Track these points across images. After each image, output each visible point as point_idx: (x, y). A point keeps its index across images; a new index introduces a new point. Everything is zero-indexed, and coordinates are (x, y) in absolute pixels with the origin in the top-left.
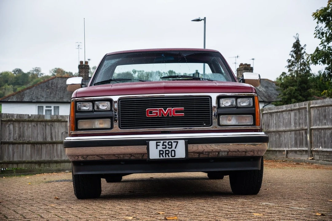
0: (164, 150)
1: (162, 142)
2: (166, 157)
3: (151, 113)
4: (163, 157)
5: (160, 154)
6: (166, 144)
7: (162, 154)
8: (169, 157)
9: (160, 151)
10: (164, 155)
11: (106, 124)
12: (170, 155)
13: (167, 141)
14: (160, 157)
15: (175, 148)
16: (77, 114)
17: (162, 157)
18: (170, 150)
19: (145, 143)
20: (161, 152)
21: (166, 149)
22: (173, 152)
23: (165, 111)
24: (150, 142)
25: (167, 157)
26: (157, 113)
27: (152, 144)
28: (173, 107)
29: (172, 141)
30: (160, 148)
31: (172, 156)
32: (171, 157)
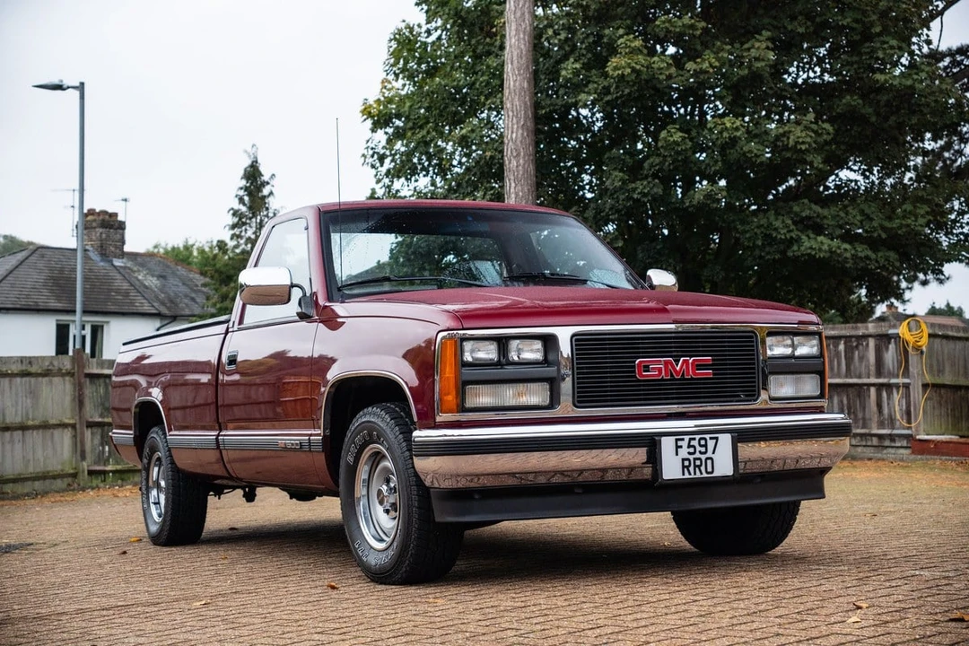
0: (691, 457)
2: (695, 474)
3: (647, 368)
4: (690, 474)
5: (684, 467)
7: (688, 467)
8: (701, 474)
9: (683, 460)
10: (691, 469)
11: (535, 395)
12: (703, 468)
13: (698, 437)
14: (684, 475)
16: (465, 370)
17: (687, 476)
20: (686, 463)
21: (695, 456)
22: (709, 462)
23: (677, 365)
24: (664, 439)
25: (698, 475)
26: (660, 370)
27: (667, 444)
29: (707, 436)
30: (684, 452)
31: (707, 473)
32: (705, 475)
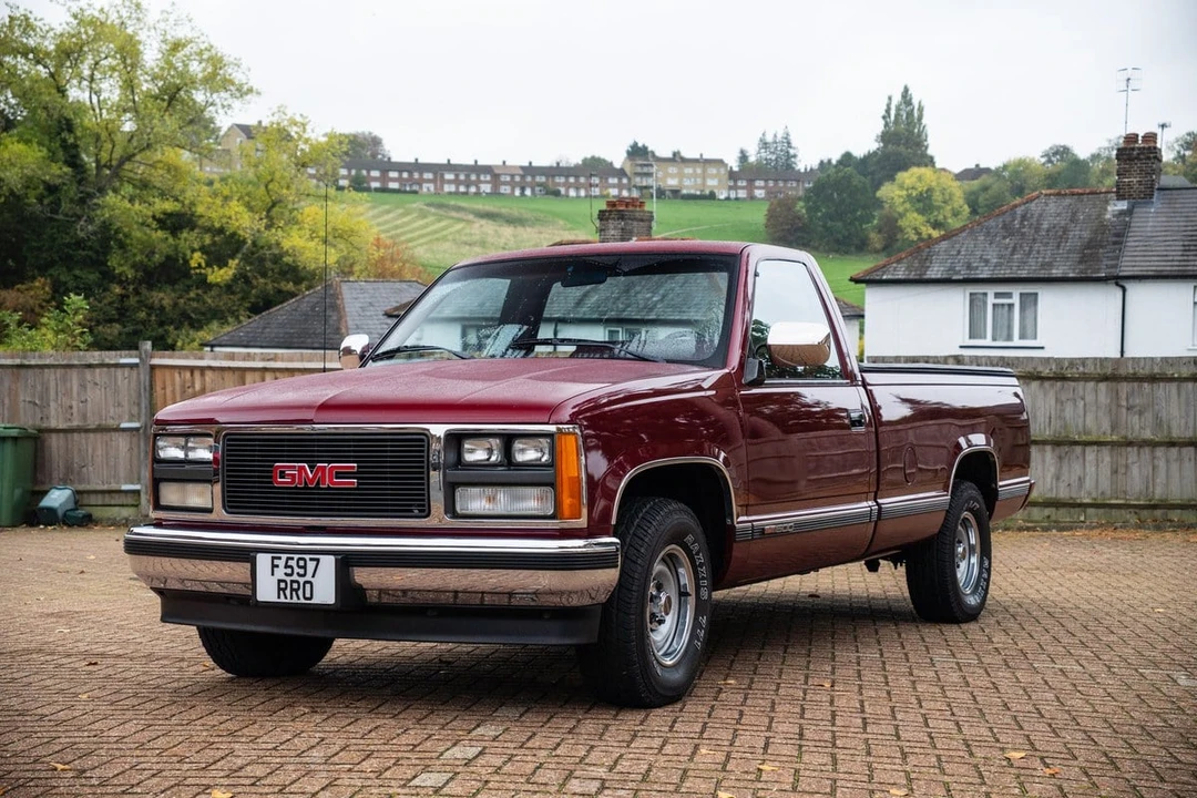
0: (288, 579)
1: (284, 556)
5: (279, 589)
6: (293, 563)
9: (280, 581)
15: (313, 576)
18: (302, 580)
19: (246, 555)
21: (292, 578)
22: (308, 586)
28: (329, 462)
29: (307, 557)
30: (280, 573)
